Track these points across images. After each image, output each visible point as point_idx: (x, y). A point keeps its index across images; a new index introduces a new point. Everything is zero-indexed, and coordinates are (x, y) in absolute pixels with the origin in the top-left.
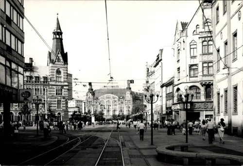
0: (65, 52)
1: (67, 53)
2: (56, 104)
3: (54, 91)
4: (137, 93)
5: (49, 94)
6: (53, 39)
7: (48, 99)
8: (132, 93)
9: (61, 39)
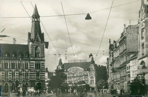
0: (42, 33)
1: (43, 33)
2: (35, 76)
3: (33, 65)
4: (99, 65)
5: (30, 67)
6: (32, 22)
7: (29, 72)
8: (95, 65)
9: (39, 22)
